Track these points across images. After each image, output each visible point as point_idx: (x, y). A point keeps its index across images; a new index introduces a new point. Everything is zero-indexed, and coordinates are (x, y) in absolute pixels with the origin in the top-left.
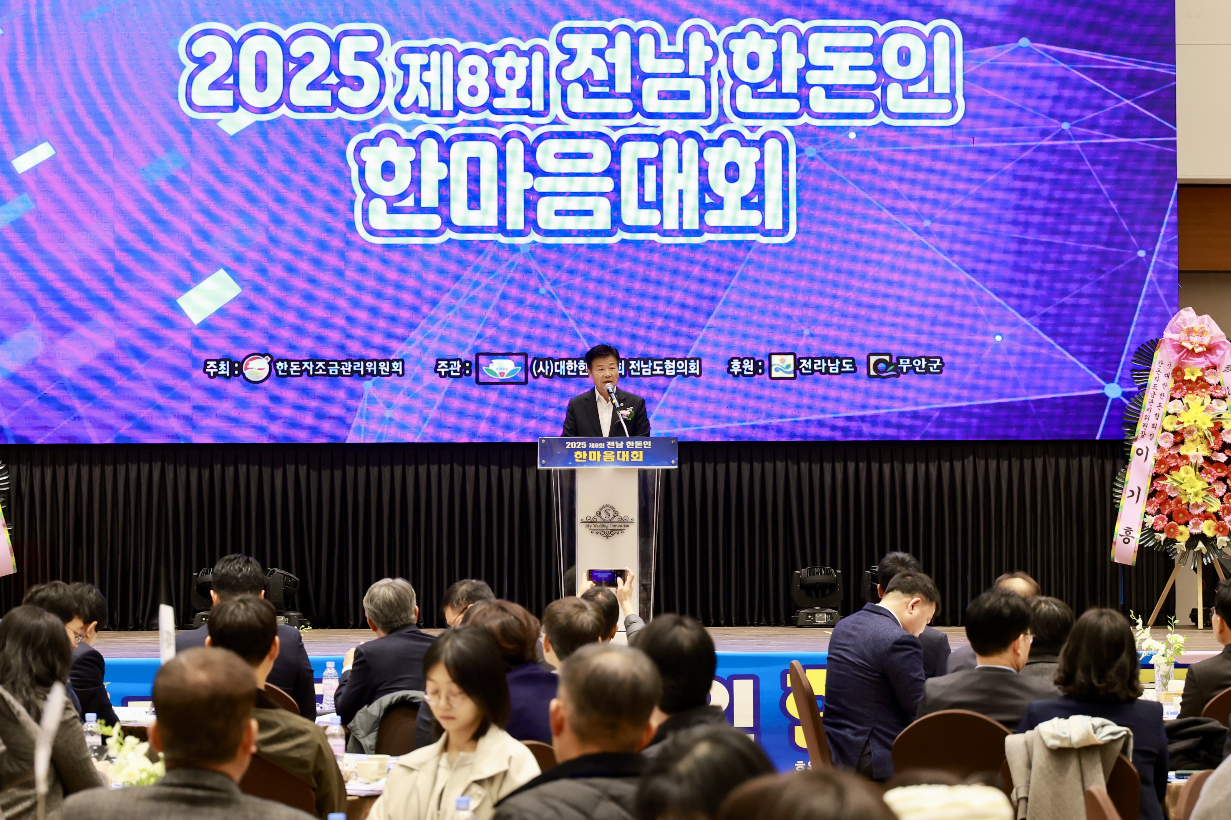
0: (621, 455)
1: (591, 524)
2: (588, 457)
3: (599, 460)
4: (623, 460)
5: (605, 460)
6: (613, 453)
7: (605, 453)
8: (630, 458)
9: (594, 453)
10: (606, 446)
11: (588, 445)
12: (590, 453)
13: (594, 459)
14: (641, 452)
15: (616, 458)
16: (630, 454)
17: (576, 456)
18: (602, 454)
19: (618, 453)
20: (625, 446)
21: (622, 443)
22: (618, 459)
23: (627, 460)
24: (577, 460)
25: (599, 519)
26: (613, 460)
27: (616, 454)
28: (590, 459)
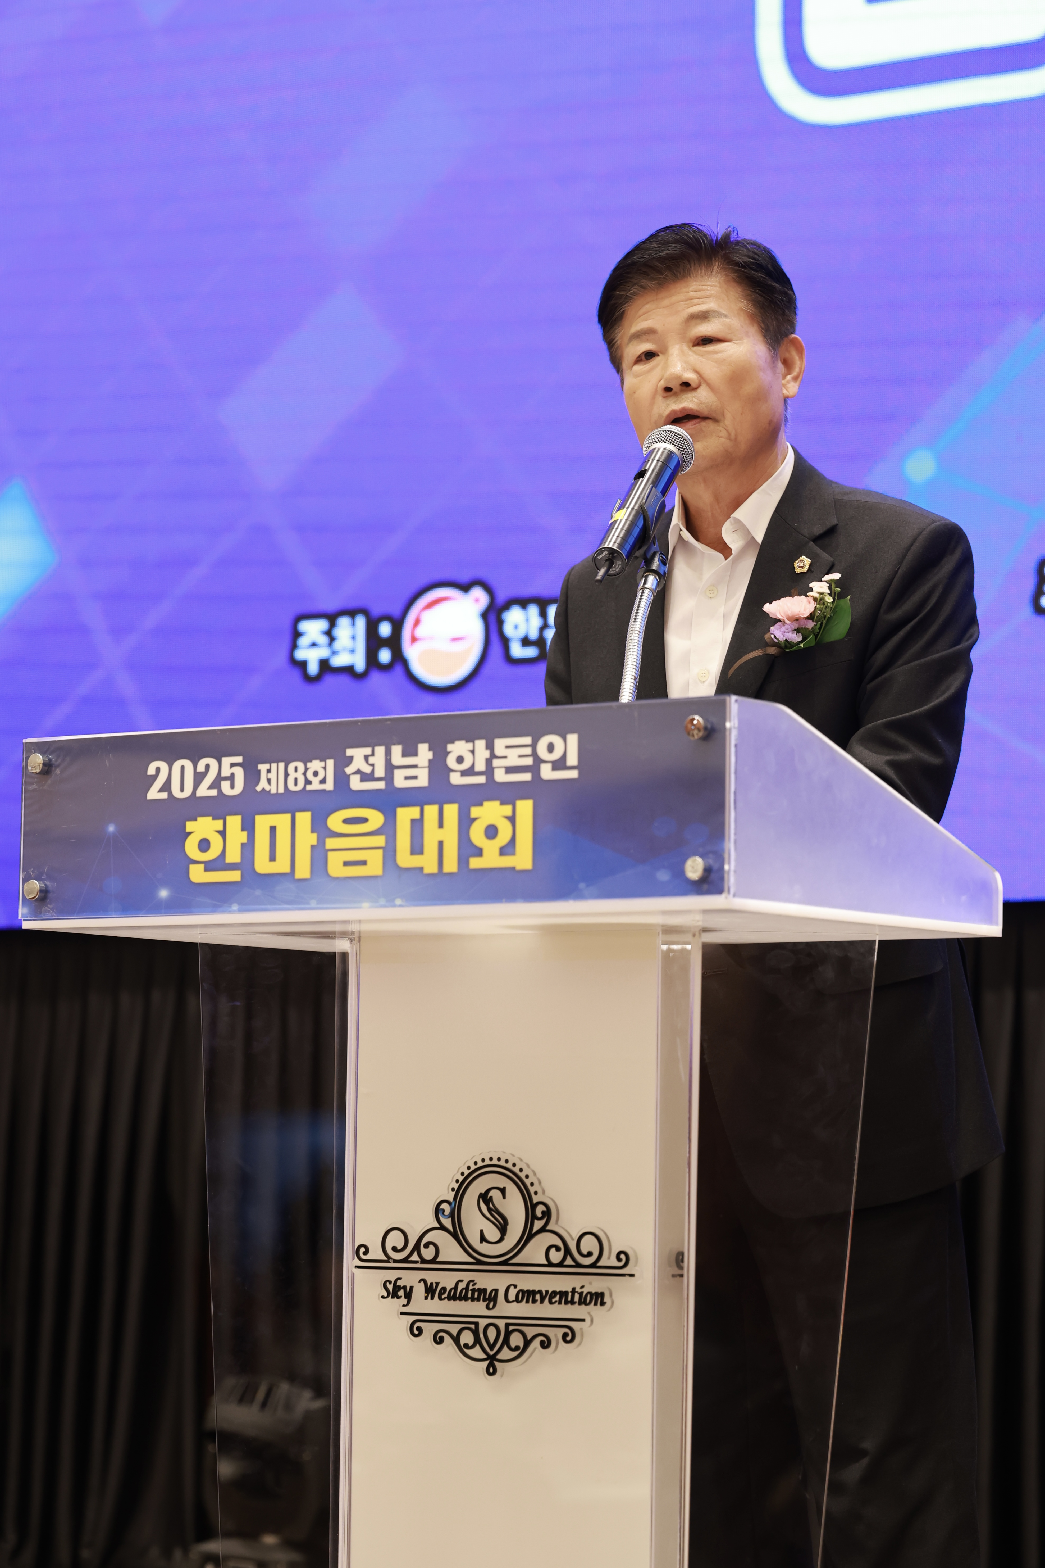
0: (417, 825)
1: (409, 1279)
2: (248, 848)
3: (303, 870)
4: (428, 862)
5: (335, 866)
6: (376, 818)
7: (335, 821)
8: (468, 849)
9: (282, 821)
10: (342, 779)
11: (252, 776)
12: (263, 822)
13: (282, 865)
14: (525, 808)
15: (389, 852)
16: (465, 822)
17: (191, 847)
18: (319, 826)
19: (405, 815)
20: (438, 768)
21: (424, 753)
22: (405, 858)
23: (451, 865)
24: (197, 874)
25: (451, 1251)
26: (375, 864)
27: (389, 829)
28: (262, 865)
